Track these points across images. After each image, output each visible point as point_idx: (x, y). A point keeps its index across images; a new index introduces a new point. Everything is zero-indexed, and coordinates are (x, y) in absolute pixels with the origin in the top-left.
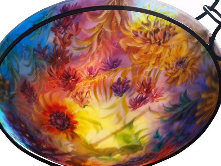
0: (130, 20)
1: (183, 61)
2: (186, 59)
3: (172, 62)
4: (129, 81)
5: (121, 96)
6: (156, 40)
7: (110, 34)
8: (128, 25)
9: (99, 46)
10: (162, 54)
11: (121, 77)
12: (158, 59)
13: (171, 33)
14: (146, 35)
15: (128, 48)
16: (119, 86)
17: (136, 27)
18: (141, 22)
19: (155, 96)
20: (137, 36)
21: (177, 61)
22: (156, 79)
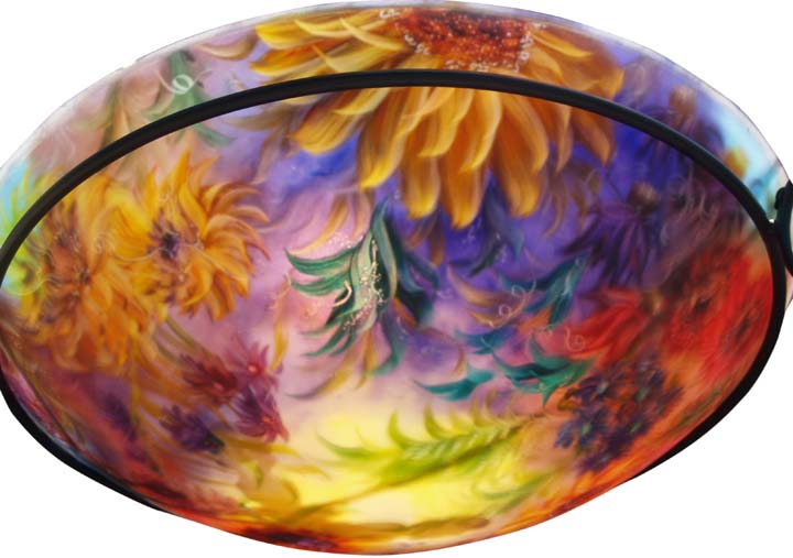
1: (166, 230)
3: (153, 269)
4: (176, 408)
5: (221, 443)
6: (73, 282)
10: (117, 288)
11: (160, 418)
13: (66, 225)
15: (79, 359)
16: (186, 435)
20: (52, 320)
21: (156, 253)
22: (191, 343)
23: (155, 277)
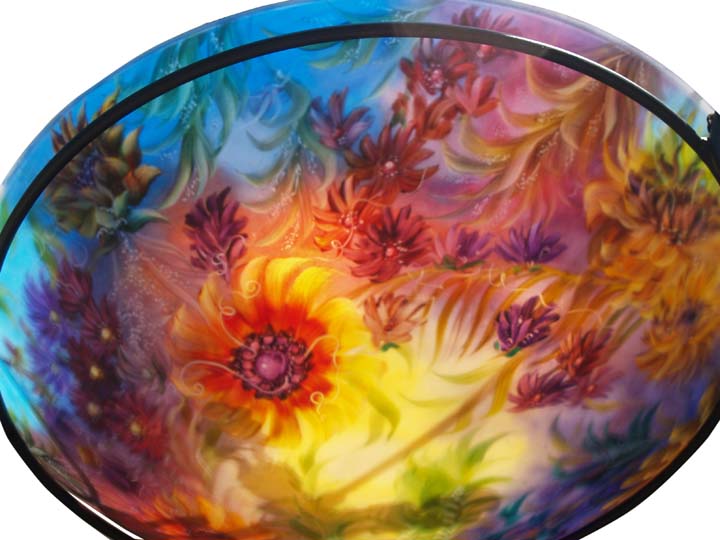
0: (636, 135)
2: (704, 314)
5: (511, 354)
7: (572, 154)
8: (626, 150)
9: (526, 177)
10: (667, 272)
11: (541, 297)
12: (652, 283)
13: (710, 219)
14: (655, 198)
15: (600, 217)
16: (520, 321)
17: (642, 166)
18: (659, 156)
19: (591, 388)
22: (622, 339)
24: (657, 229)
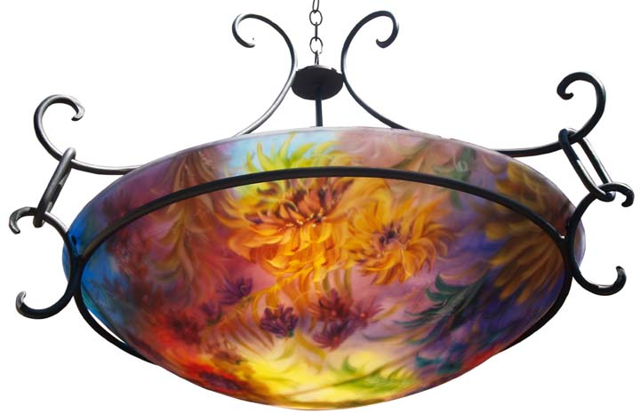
0: (230, 196)
1: (395, 229)
2: (402, 224)
3: (368, 243)
4: (290, 309)
5: (291, 335)
6: (305, 216)
7: (204, 235)
8: (232, 208)
9: (195, 264)
10: (334, 238)
11: (270, 307)
12: (329, 252)
13: (334, 188)
14: (277, 214)
15: (253, 251)
16: (274, 322)
17: (250, 206)
18: (256, 192)
19: (363, 315)
20: (258, 222)
21: (379, 236)
22: (347, 287)
23: (365, 246)
24: (298, 227)
